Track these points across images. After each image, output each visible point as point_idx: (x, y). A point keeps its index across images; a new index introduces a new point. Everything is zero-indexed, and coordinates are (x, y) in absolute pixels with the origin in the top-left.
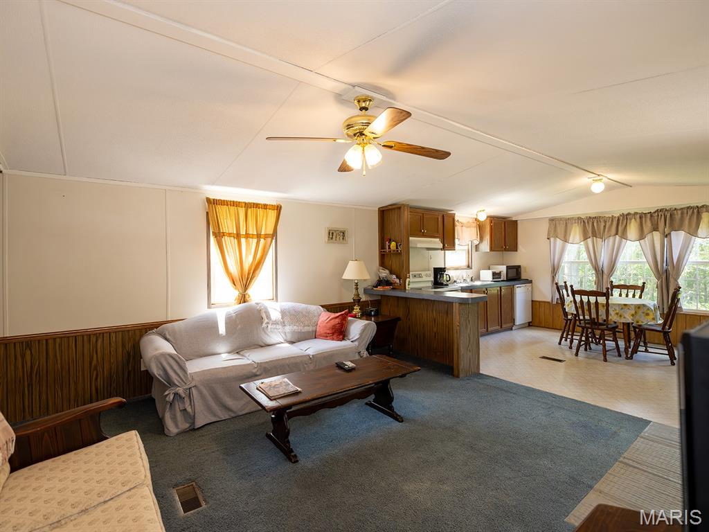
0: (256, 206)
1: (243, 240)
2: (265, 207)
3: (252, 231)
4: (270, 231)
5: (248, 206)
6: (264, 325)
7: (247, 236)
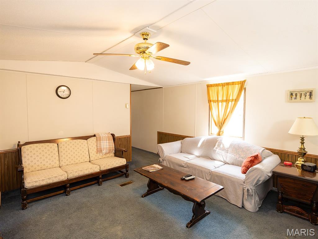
0: (228, 84)
1: (220, 104)
2: (233, 83)
3: (225, 99)
4: (235, 98)
5: (223, 85)
6: (215, 148)
7: (222, 101)
